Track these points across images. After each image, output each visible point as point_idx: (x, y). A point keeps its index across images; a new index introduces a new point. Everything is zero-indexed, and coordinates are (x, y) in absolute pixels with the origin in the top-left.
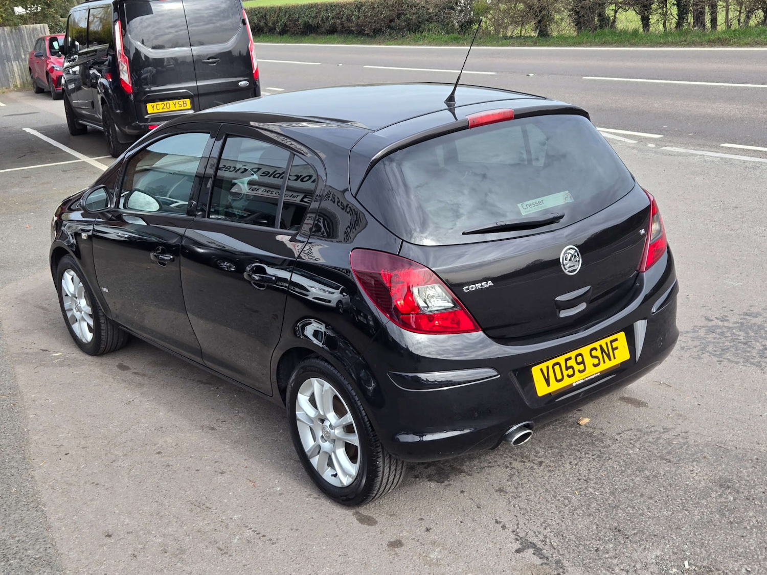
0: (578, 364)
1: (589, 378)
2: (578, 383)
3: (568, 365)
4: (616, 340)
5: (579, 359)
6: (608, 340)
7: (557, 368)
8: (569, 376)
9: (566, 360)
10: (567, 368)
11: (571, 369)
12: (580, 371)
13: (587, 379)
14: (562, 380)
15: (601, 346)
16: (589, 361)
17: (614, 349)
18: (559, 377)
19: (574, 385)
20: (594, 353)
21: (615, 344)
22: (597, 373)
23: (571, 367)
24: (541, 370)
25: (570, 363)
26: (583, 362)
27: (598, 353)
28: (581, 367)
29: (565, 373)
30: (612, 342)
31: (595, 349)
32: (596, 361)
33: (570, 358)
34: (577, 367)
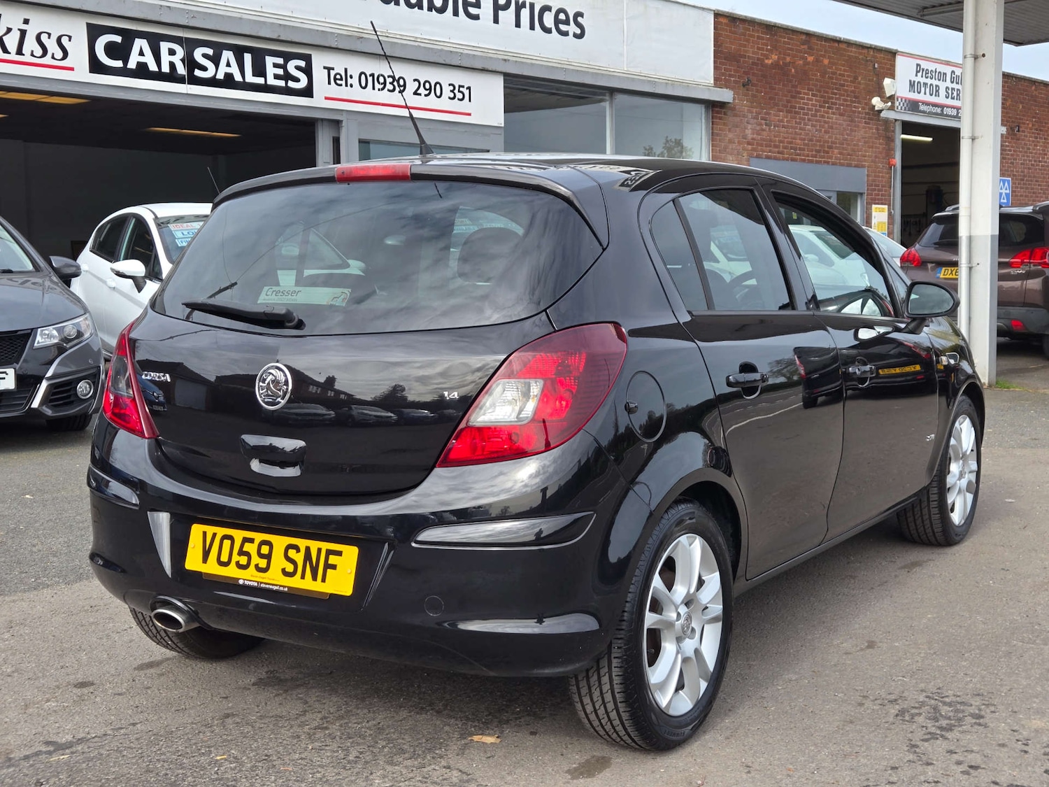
0: (261, 556)
1: (267, 586)
2: (247, 583)
3: (245, 549)
4: (339, 553)
5: (265, 550)
6: (325, 546)
7: (227, 543)
8: (239, 566)
9: (246, 540)
10: (241, 553)
11: (246, 558)
12: (258, 568)
13: (263, 585)
14: (226, 564)
15: (308, 549)
16: (278, 561)
17: (328, 566)
18: (224, 558)
19: (241, 582)
20: (292, 553)
21: (333, 560)
22: (284, 587)
23: (248, 554)
24: (205, 534)
25: (248, 547)
26: (268, 557)
27: (299, 558)
28: (263, 563)
29: (235, 558)
30: (329, 552)
31: (297, 548)
32: (290, 568)
33: (251, 541)
34: (256, 559)
